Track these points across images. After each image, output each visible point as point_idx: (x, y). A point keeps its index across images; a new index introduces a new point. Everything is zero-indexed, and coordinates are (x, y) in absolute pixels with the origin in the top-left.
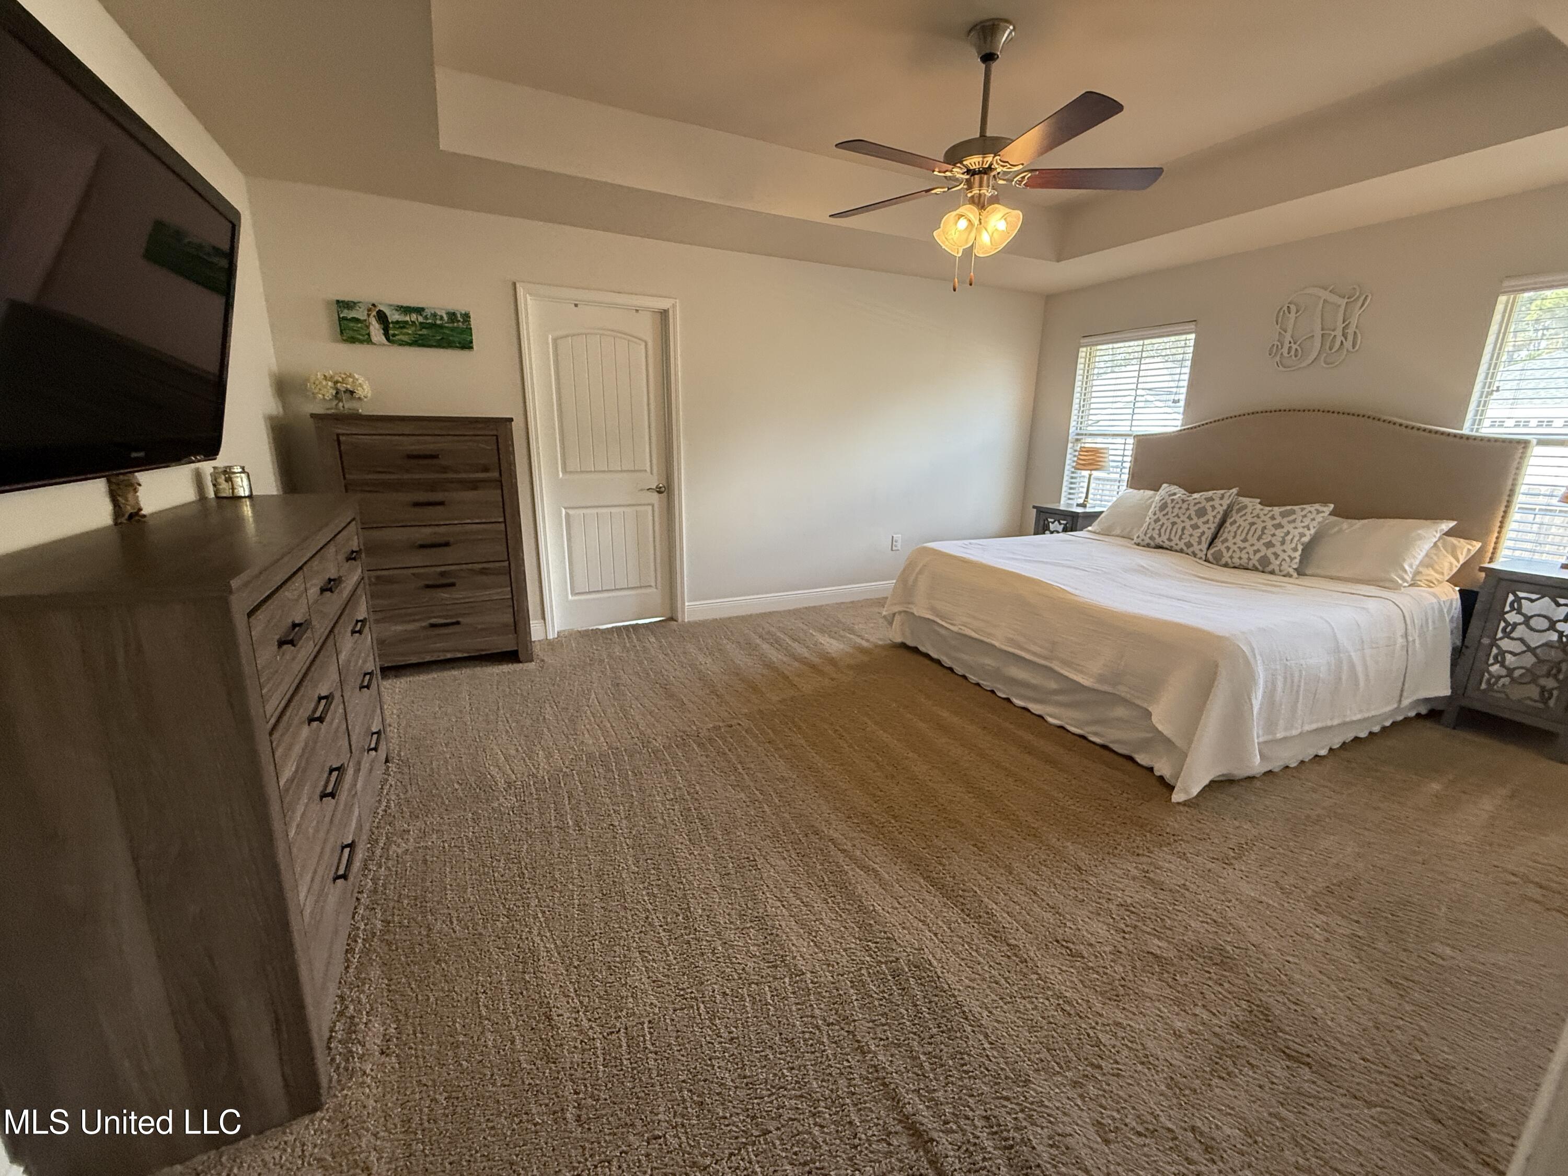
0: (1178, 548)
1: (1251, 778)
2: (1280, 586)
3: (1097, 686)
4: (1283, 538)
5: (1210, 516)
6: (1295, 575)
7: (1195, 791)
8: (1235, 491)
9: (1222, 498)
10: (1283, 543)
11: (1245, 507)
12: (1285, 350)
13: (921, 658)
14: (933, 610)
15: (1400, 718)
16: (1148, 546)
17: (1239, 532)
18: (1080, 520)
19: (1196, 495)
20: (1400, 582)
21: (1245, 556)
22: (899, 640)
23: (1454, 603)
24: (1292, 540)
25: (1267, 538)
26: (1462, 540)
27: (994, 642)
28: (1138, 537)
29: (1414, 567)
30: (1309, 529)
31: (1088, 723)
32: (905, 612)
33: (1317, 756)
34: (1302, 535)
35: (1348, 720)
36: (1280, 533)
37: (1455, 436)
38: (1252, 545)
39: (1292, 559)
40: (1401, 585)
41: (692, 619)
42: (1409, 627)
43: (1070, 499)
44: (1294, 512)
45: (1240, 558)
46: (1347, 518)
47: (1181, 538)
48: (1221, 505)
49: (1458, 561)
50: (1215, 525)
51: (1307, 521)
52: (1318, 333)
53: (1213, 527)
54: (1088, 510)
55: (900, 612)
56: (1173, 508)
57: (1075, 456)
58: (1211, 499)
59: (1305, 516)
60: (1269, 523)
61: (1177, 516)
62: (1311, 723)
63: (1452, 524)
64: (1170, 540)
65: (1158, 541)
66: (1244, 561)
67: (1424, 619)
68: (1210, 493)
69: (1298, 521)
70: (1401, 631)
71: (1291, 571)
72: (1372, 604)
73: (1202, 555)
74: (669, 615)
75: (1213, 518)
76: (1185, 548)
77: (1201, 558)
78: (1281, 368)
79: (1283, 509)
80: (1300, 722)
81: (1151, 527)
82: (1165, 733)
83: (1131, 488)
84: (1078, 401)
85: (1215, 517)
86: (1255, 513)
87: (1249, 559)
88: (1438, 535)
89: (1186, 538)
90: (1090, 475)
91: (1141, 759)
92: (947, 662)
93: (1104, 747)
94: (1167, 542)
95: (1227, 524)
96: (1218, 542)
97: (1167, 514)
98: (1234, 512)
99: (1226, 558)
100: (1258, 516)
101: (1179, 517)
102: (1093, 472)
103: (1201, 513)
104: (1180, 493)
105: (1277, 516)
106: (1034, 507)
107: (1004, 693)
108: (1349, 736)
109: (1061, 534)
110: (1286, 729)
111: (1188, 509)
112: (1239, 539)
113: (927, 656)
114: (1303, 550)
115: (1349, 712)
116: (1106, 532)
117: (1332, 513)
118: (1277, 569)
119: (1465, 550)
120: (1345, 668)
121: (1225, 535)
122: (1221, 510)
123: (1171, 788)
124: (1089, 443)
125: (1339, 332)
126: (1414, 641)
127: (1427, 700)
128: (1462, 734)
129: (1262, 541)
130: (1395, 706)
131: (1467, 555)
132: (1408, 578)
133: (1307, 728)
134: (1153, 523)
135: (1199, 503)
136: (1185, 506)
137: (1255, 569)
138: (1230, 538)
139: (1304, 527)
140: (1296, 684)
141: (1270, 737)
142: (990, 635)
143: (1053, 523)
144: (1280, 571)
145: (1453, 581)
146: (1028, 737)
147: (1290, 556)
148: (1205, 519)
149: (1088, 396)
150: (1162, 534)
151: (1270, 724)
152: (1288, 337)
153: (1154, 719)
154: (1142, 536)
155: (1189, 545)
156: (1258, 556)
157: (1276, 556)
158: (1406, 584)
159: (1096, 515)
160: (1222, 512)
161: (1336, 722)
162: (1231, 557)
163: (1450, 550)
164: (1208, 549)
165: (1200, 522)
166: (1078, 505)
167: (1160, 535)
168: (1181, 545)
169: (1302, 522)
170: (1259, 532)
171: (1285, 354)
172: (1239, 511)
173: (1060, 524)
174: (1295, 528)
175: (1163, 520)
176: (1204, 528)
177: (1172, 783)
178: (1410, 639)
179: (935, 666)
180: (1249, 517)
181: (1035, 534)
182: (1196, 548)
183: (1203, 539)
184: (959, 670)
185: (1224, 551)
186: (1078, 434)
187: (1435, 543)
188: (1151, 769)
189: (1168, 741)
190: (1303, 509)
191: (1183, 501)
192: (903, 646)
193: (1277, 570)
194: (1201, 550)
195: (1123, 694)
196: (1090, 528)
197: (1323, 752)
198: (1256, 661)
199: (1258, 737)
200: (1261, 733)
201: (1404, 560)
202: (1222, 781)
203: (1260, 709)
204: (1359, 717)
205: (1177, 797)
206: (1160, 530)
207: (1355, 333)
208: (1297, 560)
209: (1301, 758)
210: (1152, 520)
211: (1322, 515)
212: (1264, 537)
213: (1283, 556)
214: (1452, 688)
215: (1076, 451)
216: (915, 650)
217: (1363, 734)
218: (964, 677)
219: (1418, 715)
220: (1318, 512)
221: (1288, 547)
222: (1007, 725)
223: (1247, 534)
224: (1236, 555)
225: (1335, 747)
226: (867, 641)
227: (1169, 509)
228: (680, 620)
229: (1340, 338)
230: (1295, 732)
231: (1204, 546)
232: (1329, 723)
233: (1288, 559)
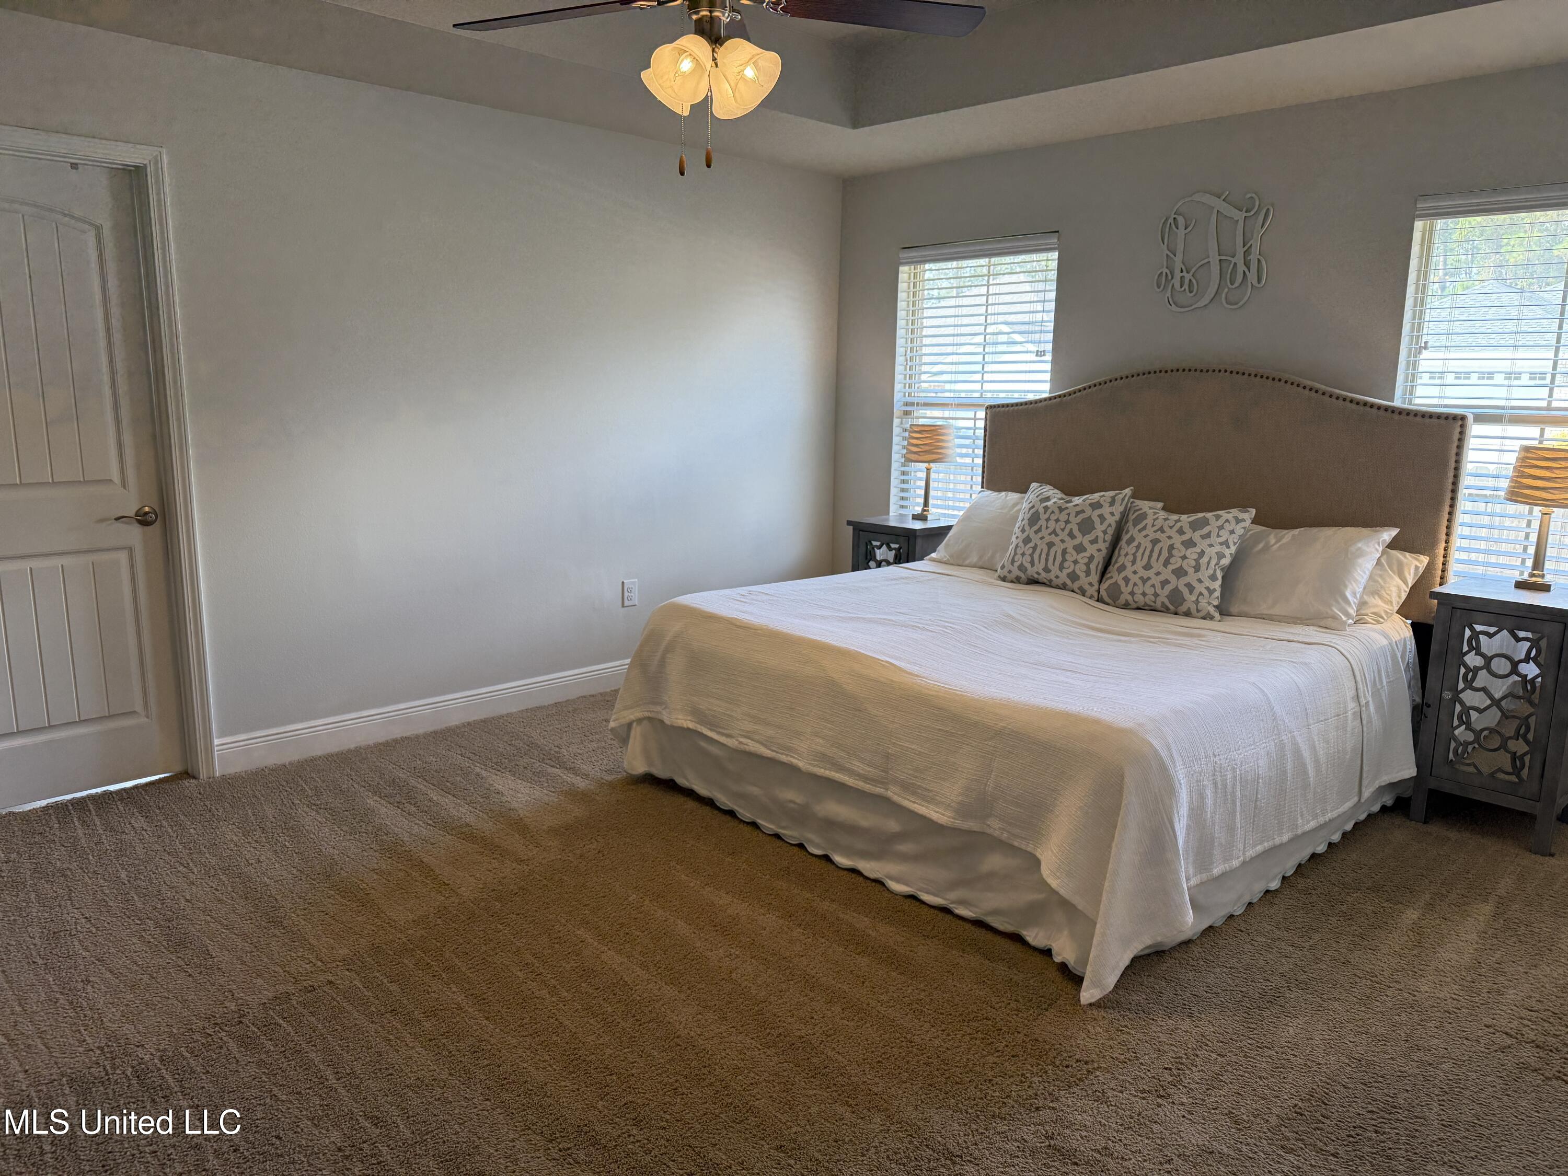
0: (1059, 582)
1: (1187, 943)
2: (1199, 636)
3: (958, 823)
4: (1197, 561)
5: (1099, 528)
6: (1217, 615)
7: (1111, 980)
8: (1128, 491)
9: (1112, 503)
10: (1197, 569)
11: (1144, 516)
12: (1176, 282)
13: (681, 799)
14: (697, 714)
15: (1363, 817)
16: (1017, 580)
17: (1139, 555)
18: (919, 542)
19: (1077, 500)
20: (1344, 618)
21: (1149, 591)
22: (640, 767)
23: (1408, 643)
24: (1208, 563)
25: (1176, 563)
26: (1407, 554)
27: (794, 761)
28: (1003, 567)
29: (1358, 596)
30: (1228, 547)
31: (954, 885)
32: (649, 719)
33: (1267, 891)
34: (1220, 556)
35: (1299, 832)
36: (1192, 554)
37: (1386, 409)
38: (1158, 574)
39: (1211, 592)
40: (1345, 623)
41: (231, 770)
42: (1360, 686)
43: (902, 507)
44: (1206, 522)
45: (1144, 594)
46: (1274, 527)
47: (1061, 568)
48: (1112, 514)
49: (1406, 583)
50: (1107, 544)
51: (1225, 535)
52: (1214, 259)
53: (1104, 546)
54: (930, 525)
55: (640, 721)
56: (1048, 520)
57: (904, 439)
58: (1096, 506)
59: (1221, 528)
60: (1177, 540)
61: (1054, 532)
62: (1254, 846)
63: (1394, 532)
64: (1047, 570)
65: (1032, 571)
66: (1149, 599)
67: (1375, 668)
68: (1096, 496)
69: (1214, 535)
70: (1350, 693)
71: (1212, 610)
72: (1313, 656)
73: (1092, 591)
74: (178, 768)
75: (1102, 531)
76: (1069, 582)
77: (1091, 597)
78: (1174, 308)
79: (1194, 517)
80: (1241, 846)
81: (1019, 551)
82: (1062, 892)
83: (989, 488)
84: (903, 350)
85: (1105, 532)
86: (1159, 523)
87: (1156, 595)
88: (1380, 549)
89: (1069, 567)
90: (928, 470)
91: (1034, 936)
92: (723, 800)
93: (979, 924)
94: (1044, 574)
95: (1123, 543)
96: (1113, 569)
97: (1039, 530)
98: (1130, 524)
99: (1125, 597)
100: (1161, 530)
101: (1057, 535)
102: (932, 465)
103: (1086, 526)
104: (1055, 495)
105: (1186, 528)
106: (849, 523)
107: (817, 846)
108: (1305, 855)
109: (892, 568)
110: (1226, 860)
111: (1067, 522)
112: (1140, 564)
113: (690, 793)
114: (1223, 577)
115: (1300, 821)
116: (957, 561)
117: (1254, 522)
118: (1193, 608)
119: (1413, 567)
120: (1289, 755)
121: (1121, 560)
122: (1112, 520)
123: (1077, 980)
124: (926, 417)
125: (1239, 259)
126: (1367, 703)
127: (1392, 786)
128: (1435, 829)
129: (1171, 567)
130: (1356, 799)
131: (1415, 574)
132: (1352, 612)
133: (1251, 853)
134: (1021, 544)
135: (1083, 511)
136: (1063, 517)
137: (1165, 610)
138: (1128, 565)
139: (1221, 544)
140: (1229, 790)
141: (1204, 877)
142: (789, 750)
143: (879, 547)
144: (1198, 611)
145: (1403, 611)
146: (861, 922)
147: (1208, 588)
148: (1091, 537)
149: (917, 343)
150: (1036, 561)
151: (1202, 858)
152: (1178, 265)
153: (1045, 871)
154: (1008, 567)
155: (1073, 577)
156: (1169, 588)
157: (1191, 588)
158: (1350, 621)
159: (942, 532)
160: (1114, 525)
161: (1285, 838)
162: (1132, 593)
163: (1395, 568)
164: (1100, 582)
165: (1086, 541)
166: (916, 517)
167: (1032, 563)
168: (1063, 577)
169: (1218, 536)
170: (1165, 554)
171: (1177, 285)
172: (1136, 522)
173: (890, 549)
174: (1211, 546)
175: (1035, 539)
176: (1091, 550)
177: (1078, 971)
178: (1363, 702)
179: (706, 810)
180: (1150, 531)
181: (855, 568)
182: (1084, 581)
183: (1093, 567)
184: (745, 814)
185: (1122, 583)
186: (906, 404)
187: (1379, 559)
188: (1048, 952)
189: (1065, 904)
190: (1218, 517)
191: (1061, 509)
192: (649, 780)
193: (1193, 611)
194: (1091, 584)
195: (997, 833)
196: (933, 555)
197: (1275, 885)
198: (1174, 763)
199: (1188, 879)
200: (1191, 871)
201: (1346, 586)
202: (1149, 955)
203: (1188, 834)
204: (1313, 824)
205: (1088, 995)
206: (1031, 555)
207: (1259, 260)
208: (1217, 594)
209: (1247, 899)
210: (1020, 540)
211: (1242, 524)
212: (1172, 561)
213: (1200, 588)
214: (1418, 766)
215: (905, 430)
216: (669, 785)
217: (1321, 848)
218: (754, 825)
219: (1384, 809)
220: (1238, 521)
221: (1204, 574)
222: (826, 905)
223: (1150, 557)
224: (1138, 590)
225: (1287, 875)
226: (586, 776)
227: (1042, 522)
228: (203, 774)
229: (1241, 268)
230: (1235, 863)
231: (1094, 578)
232: (1278, 841)
233: (1205, 592)
